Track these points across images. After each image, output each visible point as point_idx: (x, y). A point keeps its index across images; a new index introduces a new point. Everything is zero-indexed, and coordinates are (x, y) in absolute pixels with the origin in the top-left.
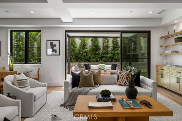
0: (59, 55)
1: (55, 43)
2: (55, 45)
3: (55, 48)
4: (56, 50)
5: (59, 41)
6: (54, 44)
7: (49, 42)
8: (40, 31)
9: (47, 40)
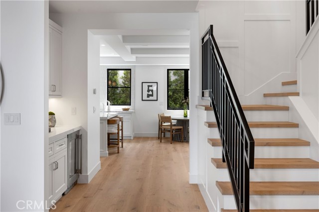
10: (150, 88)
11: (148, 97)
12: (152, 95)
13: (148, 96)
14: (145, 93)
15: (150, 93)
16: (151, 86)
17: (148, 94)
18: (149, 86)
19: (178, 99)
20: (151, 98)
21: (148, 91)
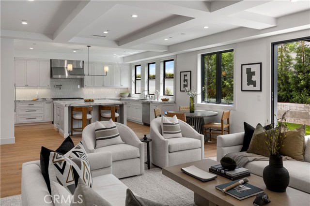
0: (261, 90)
2: (254, 73)
3: (254, 78)
4: (255, 81)
5: (260, 65)
6: (252, 71)
7: (245, 68)
8: (232, 50)
9: (242, 65)
11: (184, 88)
15: (186, 83)
21: (184, 81)
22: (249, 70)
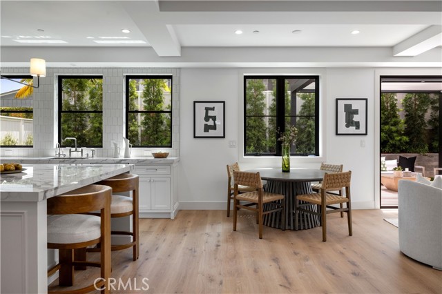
0: (366, 134)
1: (355, 105)
2: (356, 112)
3: (356, 118)
4: (358, 122)
5: (365, 101)
6: (353, 108)
7: (341, 104)
8: (317, 77)
9: (337, 100)
10: (211, 113)
11: (205, 131)
12: (214, 127)
13: (207, 128)
14: (201, 122)
15: (211, 122)
16: (213, 109)
17: (206, 125)
18: (207, 109)
19: (252, 138)
20: (211, 133)
21: (207, 118)
22: (348, 108)
